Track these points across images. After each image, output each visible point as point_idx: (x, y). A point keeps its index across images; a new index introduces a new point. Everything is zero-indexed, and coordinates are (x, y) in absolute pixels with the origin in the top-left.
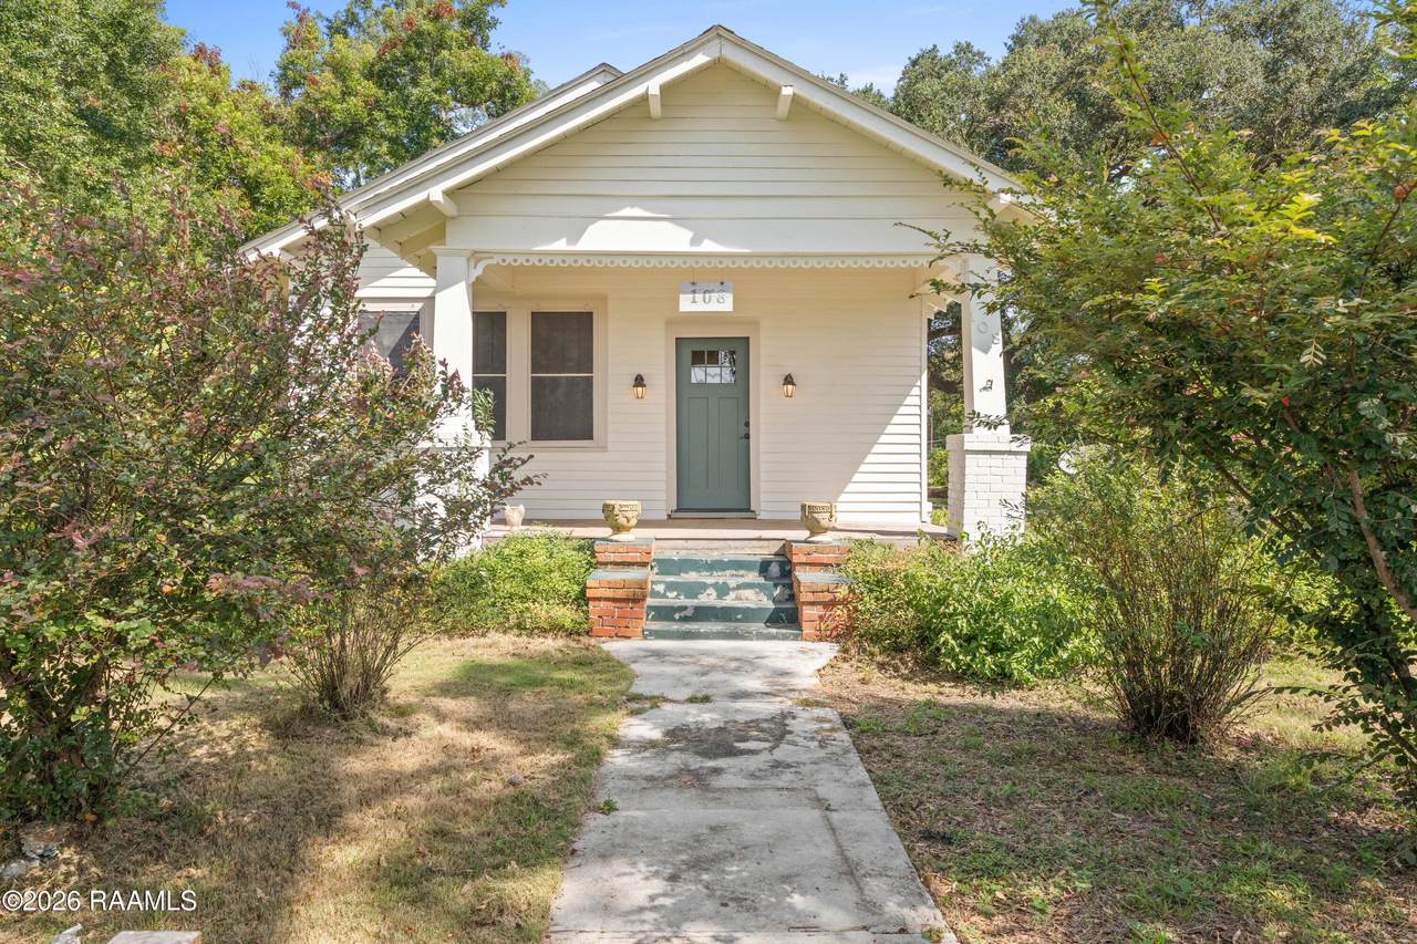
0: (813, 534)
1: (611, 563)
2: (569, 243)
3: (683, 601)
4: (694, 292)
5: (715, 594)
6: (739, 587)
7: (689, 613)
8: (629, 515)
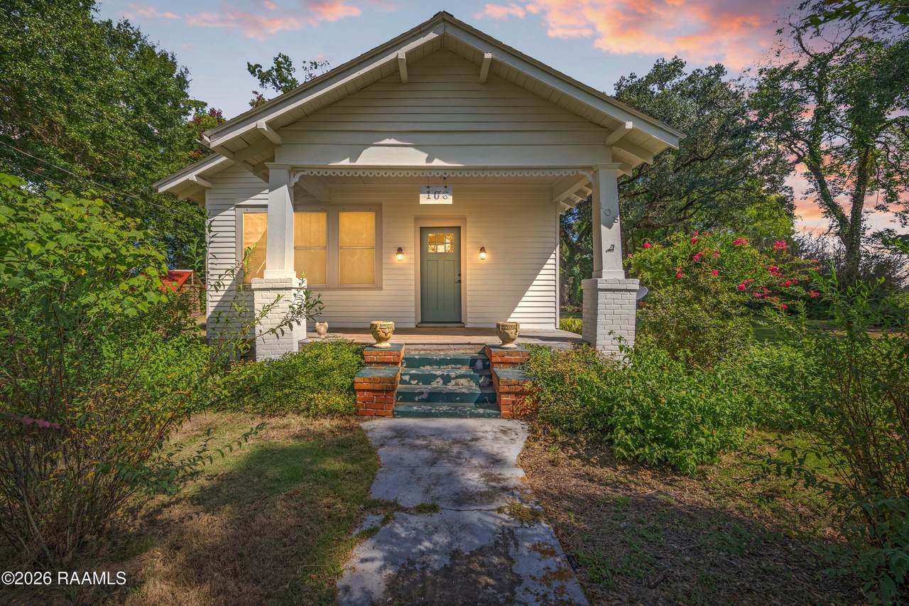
0: (504, 343)
1: (375, 363)
2: (351, 161)
3: (422, 387)
4: (429, 193)
5: (442, 382)
6: (457, 377)
7: (424, 396)
8: (387, 331)
